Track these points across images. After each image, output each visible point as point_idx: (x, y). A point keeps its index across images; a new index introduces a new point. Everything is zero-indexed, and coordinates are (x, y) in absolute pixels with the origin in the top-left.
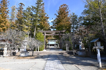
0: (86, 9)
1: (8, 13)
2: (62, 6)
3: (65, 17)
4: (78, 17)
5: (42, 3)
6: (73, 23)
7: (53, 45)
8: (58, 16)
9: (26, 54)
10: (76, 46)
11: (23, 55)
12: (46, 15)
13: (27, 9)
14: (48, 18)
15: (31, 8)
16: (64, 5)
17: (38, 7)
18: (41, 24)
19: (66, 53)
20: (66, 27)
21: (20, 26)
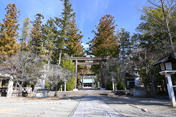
0: (142, 21)
1: (18, 29)
2: (103, 18)
3: (109, 35)
4: (131, 35)
5: (71, 13)
6: (123, 45)
7: (90, 85)
8: (98, 35)
9: (44, 93)
10: (128, 84)
11: (39, 95)
12: (78, 33)
13: (49, 22)
14: (81, 37)
15: (55, 20)
16: (108, 16)
17: (65, 19)
18: (70, 45)
19: (113, 94)
20: (111, 52)
21: (35, 49)
